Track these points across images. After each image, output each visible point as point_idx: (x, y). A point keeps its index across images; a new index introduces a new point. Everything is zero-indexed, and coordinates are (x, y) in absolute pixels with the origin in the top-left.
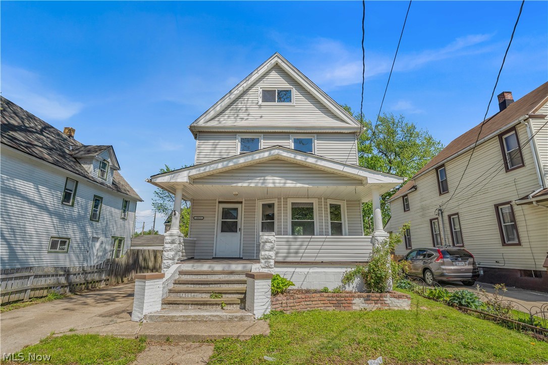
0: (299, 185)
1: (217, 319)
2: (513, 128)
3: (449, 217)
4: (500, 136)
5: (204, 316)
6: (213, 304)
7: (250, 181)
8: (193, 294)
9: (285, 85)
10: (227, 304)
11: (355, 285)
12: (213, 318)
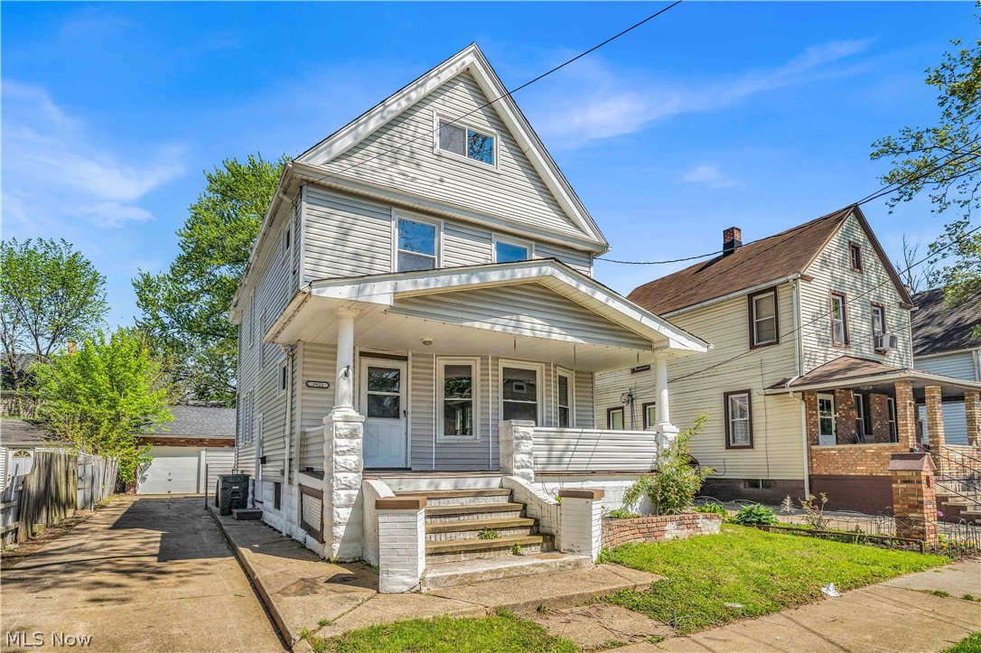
0: (570, 339)
1: (541, 570)
2: (774, 289)
3: (645, 406)
4: (750, 296)
5: (522, 567)
6: (500, 549)
7: (493, 320)
8: (448, 535)
9: (482, 124)
10: (522, 546)
11: (638, 505)
12: (537, 569)
